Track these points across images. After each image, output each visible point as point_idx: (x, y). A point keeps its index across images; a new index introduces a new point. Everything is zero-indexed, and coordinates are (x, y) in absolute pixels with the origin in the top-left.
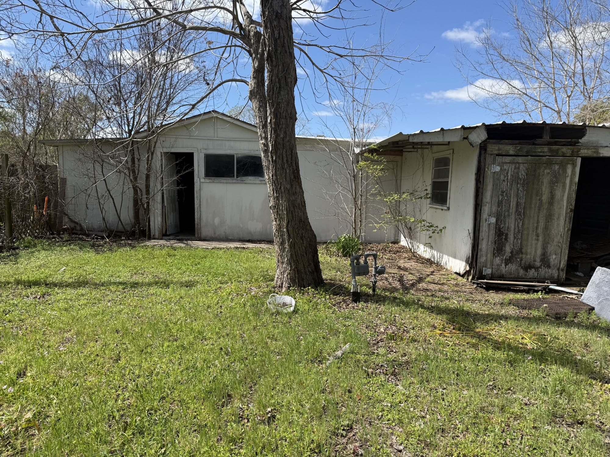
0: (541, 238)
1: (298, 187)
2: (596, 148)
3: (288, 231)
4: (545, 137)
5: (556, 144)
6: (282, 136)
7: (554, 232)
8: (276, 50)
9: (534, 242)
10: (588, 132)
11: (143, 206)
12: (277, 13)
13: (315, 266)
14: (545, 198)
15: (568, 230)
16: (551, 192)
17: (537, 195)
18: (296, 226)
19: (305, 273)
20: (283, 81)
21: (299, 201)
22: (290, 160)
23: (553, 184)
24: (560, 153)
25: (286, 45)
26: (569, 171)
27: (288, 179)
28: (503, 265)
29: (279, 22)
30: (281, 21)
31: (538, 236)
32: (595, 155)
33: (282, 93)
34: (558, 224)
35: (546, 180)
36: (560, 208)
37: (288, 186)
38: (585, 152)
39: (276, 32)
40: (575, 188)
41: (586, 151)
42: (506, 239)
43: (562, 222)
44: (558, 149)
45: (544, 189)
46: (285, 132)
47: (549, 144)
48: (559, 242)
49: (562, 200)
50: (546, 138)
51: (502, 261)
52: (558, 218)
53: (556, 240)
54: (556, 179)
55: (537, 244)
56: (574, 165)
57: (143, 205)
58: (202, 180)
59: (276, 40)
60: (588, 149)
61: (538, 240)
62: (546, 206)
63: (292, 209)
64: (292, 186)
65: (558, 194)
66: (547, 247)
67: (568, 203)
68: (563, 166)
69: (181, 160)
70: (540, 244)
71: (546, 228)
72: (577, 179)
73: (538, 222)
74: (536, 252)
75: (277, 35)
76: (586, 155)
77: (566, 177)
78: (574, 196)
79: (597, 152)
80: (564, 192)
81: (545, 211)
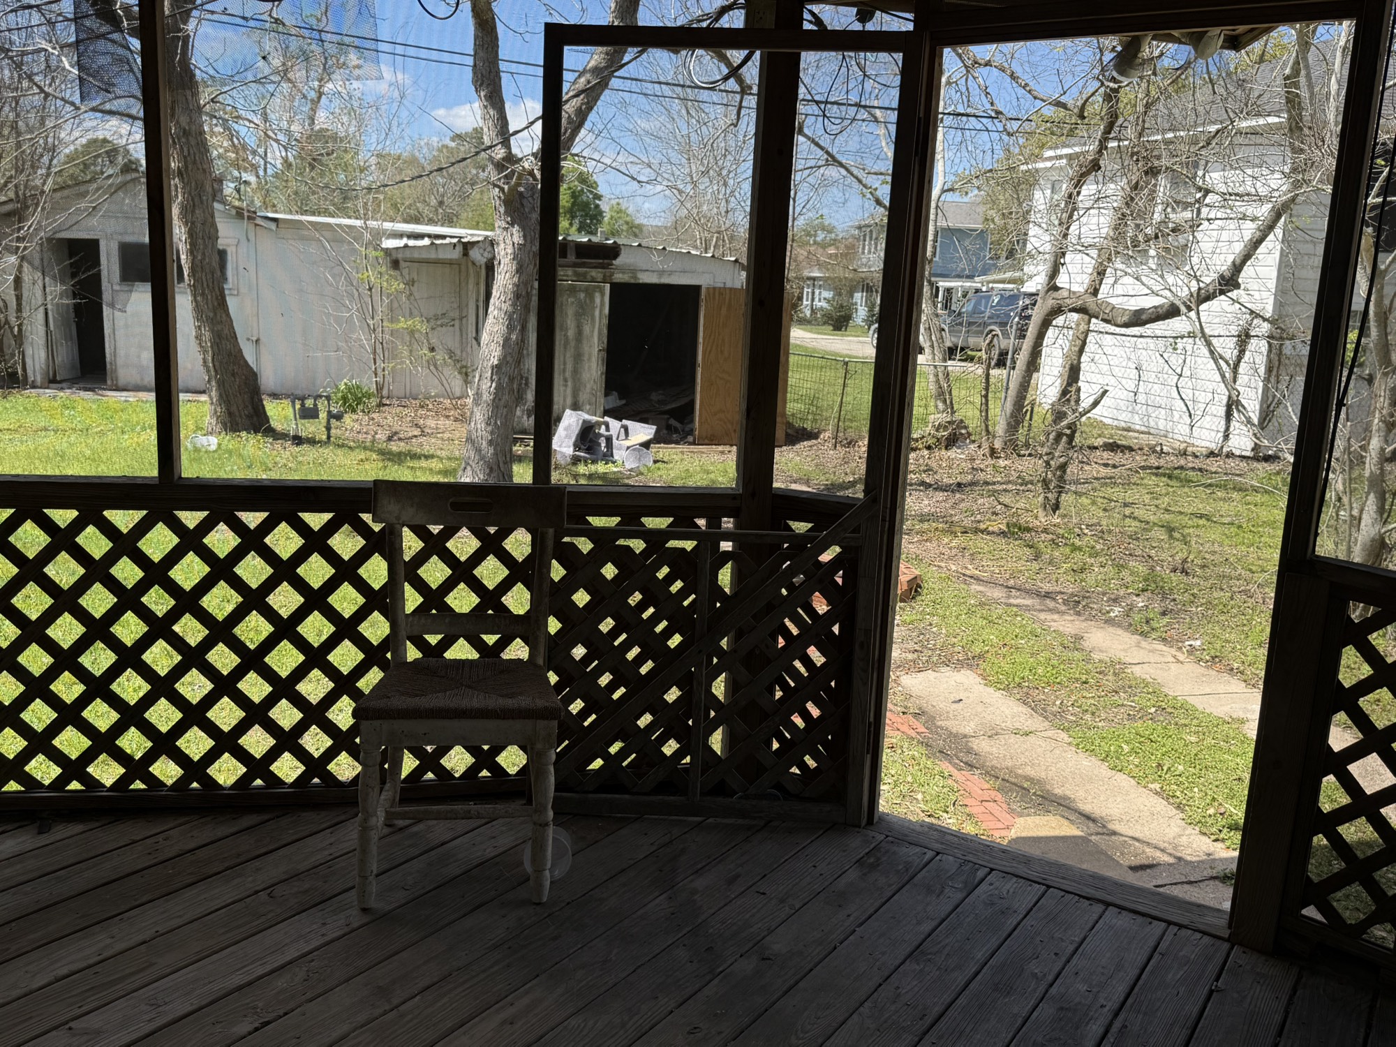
0: (569, 383)
1: (224, 316)
2: (634, 272)
3: (214, 366)
4: (569, 256)
5: (583, 265)
6: (199, 258)
7: (586, 376)
8: (186, 167)
9: (562, 389)
10: (623, 252)
11: (12, 332)
12: (185, 130)
13: (253, 408)
14: (571, 333)
15: (602, 374)
16: (578, 327)
17: (561, 330)
18: (225, 361)
19: (241, 416)
20: (196, 200)
21: (226, 331)
22: (211, 285)
23: (579, 316)
24: (589, 278)
25: (198, 162)
26: (598, 300)
27: (210, 306)
28: (525, 417)
29: (188, 139)
30: (190, 138)
31: (565, 380)
32: (632, 281)
33: (197, 212)
34: (590, 367)
35: (570, 312)
36: (591, 346)
37: (211, 315)
38: (619, 277)
39: (185, 149)
40: (605, 321)
41: (621, 275)
42: (527, 384)
43: (594, 364)
44: (586, 273)
45: (569, 322)
46: (204, 254)
47: (575, 265)
48: (593, 389)
49: (592, 336)
50: (571, 258)
51: (523, 411)
52: (589, 359)
53: (588, 386)
54: (584, 311)
55: (565, 391)
56: (603, 295)
57: (11, 328)
58: (117, 287)
59: (185, 157)
60: (624, 273)
61: (566, 386)
62: (573, 344)
63: (218, 340)
64: (215, 314)
65: (587, 329)
66: (578, 395)
67: (599, 339)
68: (589, 293)
69: (77, 258)
70: (569, 391)
71: (576, 372)
72: (607, 311)
73: (565, 364)
74: (565, 400)
75: (186, 153)
76: (622, 281)
77: (594, 308)
78: (605, 331)
79: (635, 278)
80: (594, 327)
81: (572, 350)
